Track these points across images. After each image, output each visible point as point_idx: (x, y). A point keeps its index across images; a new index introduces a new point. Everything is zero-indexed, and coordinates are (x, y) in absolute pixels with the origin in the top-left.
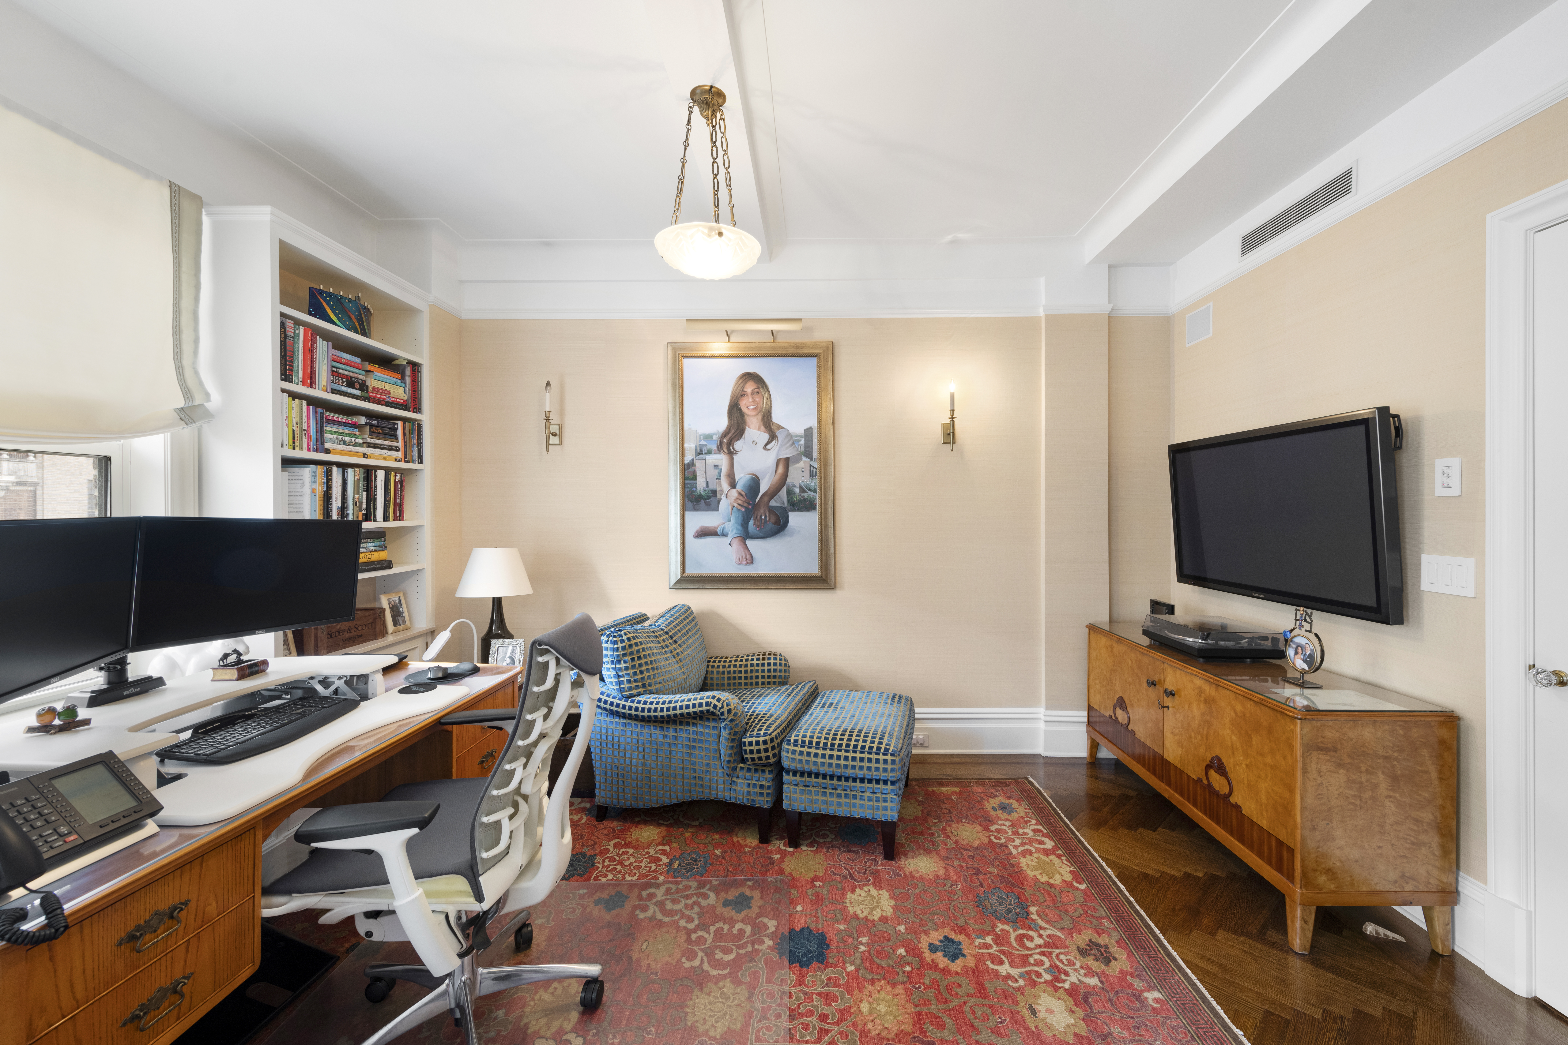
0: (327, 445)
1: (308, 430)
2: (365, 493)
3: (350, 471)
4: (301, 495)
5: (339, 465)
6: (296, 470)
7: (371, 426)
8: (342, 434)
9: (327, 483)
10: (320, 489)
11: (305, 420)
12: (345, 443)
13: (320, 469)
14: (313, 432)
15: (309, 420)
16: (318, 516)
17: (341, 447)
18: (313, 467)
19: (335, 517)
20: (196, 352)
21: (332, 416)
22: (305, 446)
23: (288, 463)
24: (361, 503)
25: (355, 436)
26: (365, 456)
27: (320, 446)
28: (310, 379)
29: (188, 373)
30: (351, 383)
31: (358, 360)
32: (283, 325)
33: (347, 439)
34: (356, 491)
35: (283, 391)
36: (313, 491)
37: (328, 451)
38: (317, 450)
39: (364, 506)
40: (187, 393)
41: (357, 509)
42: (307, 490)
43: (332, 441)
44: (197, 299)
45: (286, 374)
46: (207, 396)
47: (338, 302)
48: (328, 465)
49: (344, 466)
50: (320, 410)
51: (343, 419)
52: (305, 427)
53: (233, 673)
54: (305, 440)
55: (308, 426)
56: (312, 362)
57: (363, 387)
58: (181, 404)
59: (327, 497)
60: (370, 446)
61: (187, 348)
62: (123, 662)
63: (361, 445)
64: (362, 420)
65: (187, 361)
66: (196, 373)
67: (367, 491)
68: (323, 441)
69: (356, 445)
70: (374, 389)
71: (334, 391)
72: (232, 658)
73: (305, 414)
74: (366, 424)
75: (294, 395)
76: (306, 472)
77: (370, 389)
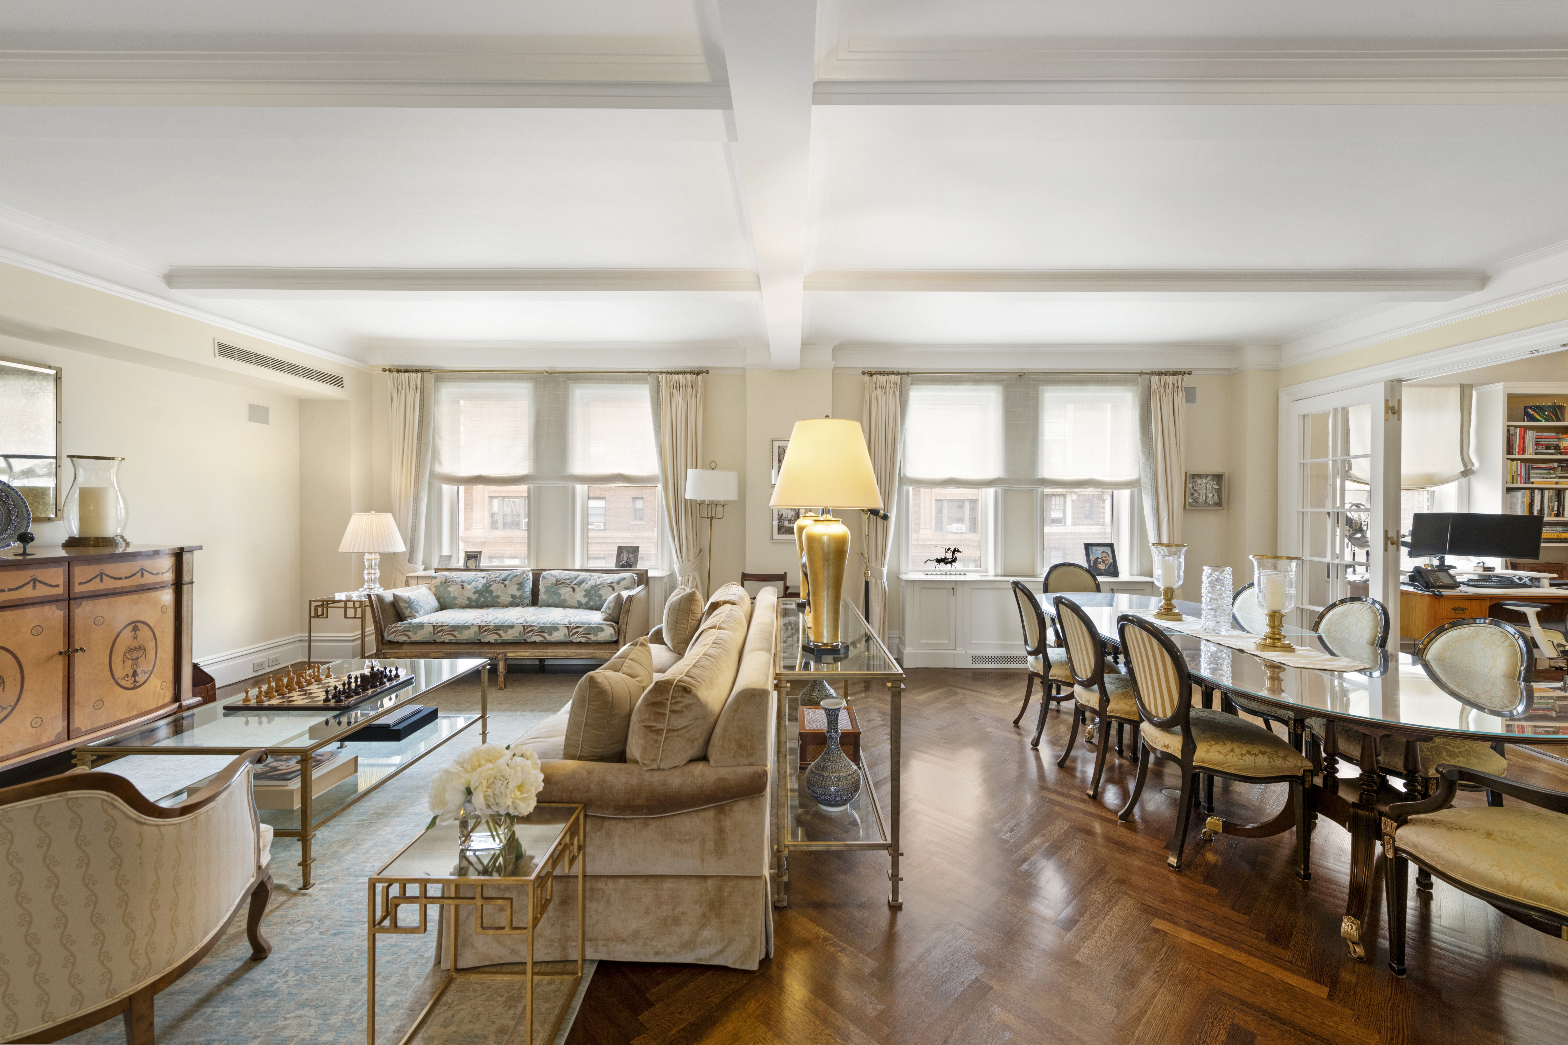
0: (1532, 480)
1: (1521, 475)
2: (1556, 503)
3: (1546, 492)
4: (1516, 504)
5: (1538, 489)
6: (1514, 493)
7: (1562, 467)
8: (1541, 474)
9: (1531, 498)
10: (1527, 501)
11: (1519, 470)
12: (1543, 478)
13: (1528, 492)
14: (1523, 475)
15: (1521, 468)
16: (1526, 513)
17: (1541, 480)
18: (1523, 491)
19: (1536, 514)
20: (1468, 448)
21: (1535, 466)
22: (1519, 481)
23: (1509, 490)
24: (1553, 508)
25: (1551, 474)
26: (1557, 483)
27: (1528, 480)
28: (1523, 450)
29: (1465, 457)
30: (1548, 447)
31: (1554, 434)
32: (1508, 431)
33: (1545, 475)
34: (1550, 501)
35: (1508, 459)
36: (1523, 502)
37: (1532, 483)
38: (1525, 483)
39: (1556, 509)
40: (1465, 465)
41: (1550, 511)
42: (1520, 502)
43: (1535, 478)
44: (1469, 426)
45: (1509, 449)
46: (1473, 465)
47: (1540, 409)
48: (1532, 490)
49: (1542, 490)
50: (1527, 464)
51: (1542, 466)
52: (1519, 473)
53: (1482, 569)
54: (1519, 479)
55: (1521, 472)
56: (1524, 443)
57: (1557, 447)
58: (1462, 469)
59: (1531, 505)
60: (1560, 477)
61: (1465, 447)
62: (1443, 558)
63: (1554, 478)
64: (1556, 465)
65: (1465, 452)
66: (1469, 456)
67: (1558, 501)
68: (1529, 478)
69: (1551, 478)
70: (1564, 447)
71: (1536, 454)
72: (1482, 564)
73: (1519, 467)
74: (1558, 466)
75: (1513, 460)
76: (1519, 494)
77: (1562, 447)
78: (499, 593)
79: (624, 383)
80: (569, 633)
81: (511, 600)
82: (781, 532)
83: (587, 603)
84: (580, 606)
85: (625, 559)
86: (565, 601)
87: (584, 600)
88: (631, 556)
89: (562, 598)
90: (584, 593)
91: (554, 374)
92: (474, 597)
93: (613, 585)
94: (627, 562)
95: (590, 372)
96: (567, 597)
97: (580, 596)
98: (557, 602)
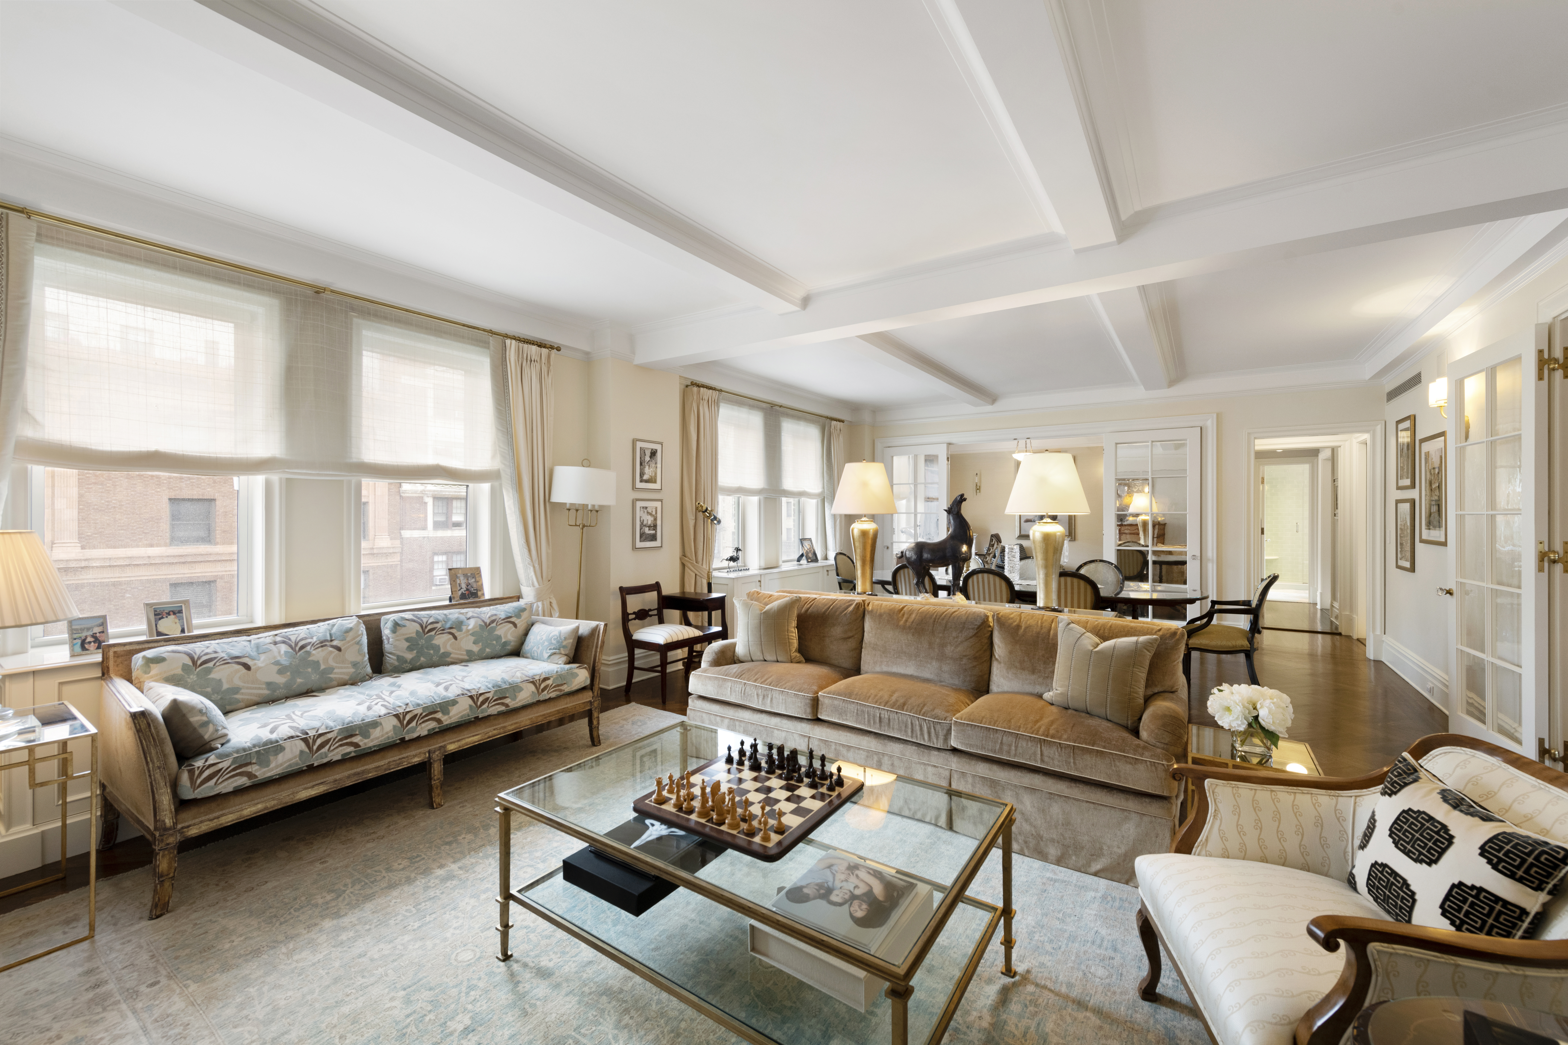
78: (332, 663)
79: (441, 337)
80: (538, 690)
81: (353, 670)
82: (642, 539)
83: (482, 650)
84: (471, 658)
85: (464, 586)
86: (447, 654)
87: (476, 649)
88: (472, 581)
89: (442, 651)
90: (472, 638)
91: (326, 295)
92: (281, 680)
93: (513, 620)
94: (467, 590)
95: (407, 310)
96: (449, 649)
97: (467, 644)
98: (435, 658)
